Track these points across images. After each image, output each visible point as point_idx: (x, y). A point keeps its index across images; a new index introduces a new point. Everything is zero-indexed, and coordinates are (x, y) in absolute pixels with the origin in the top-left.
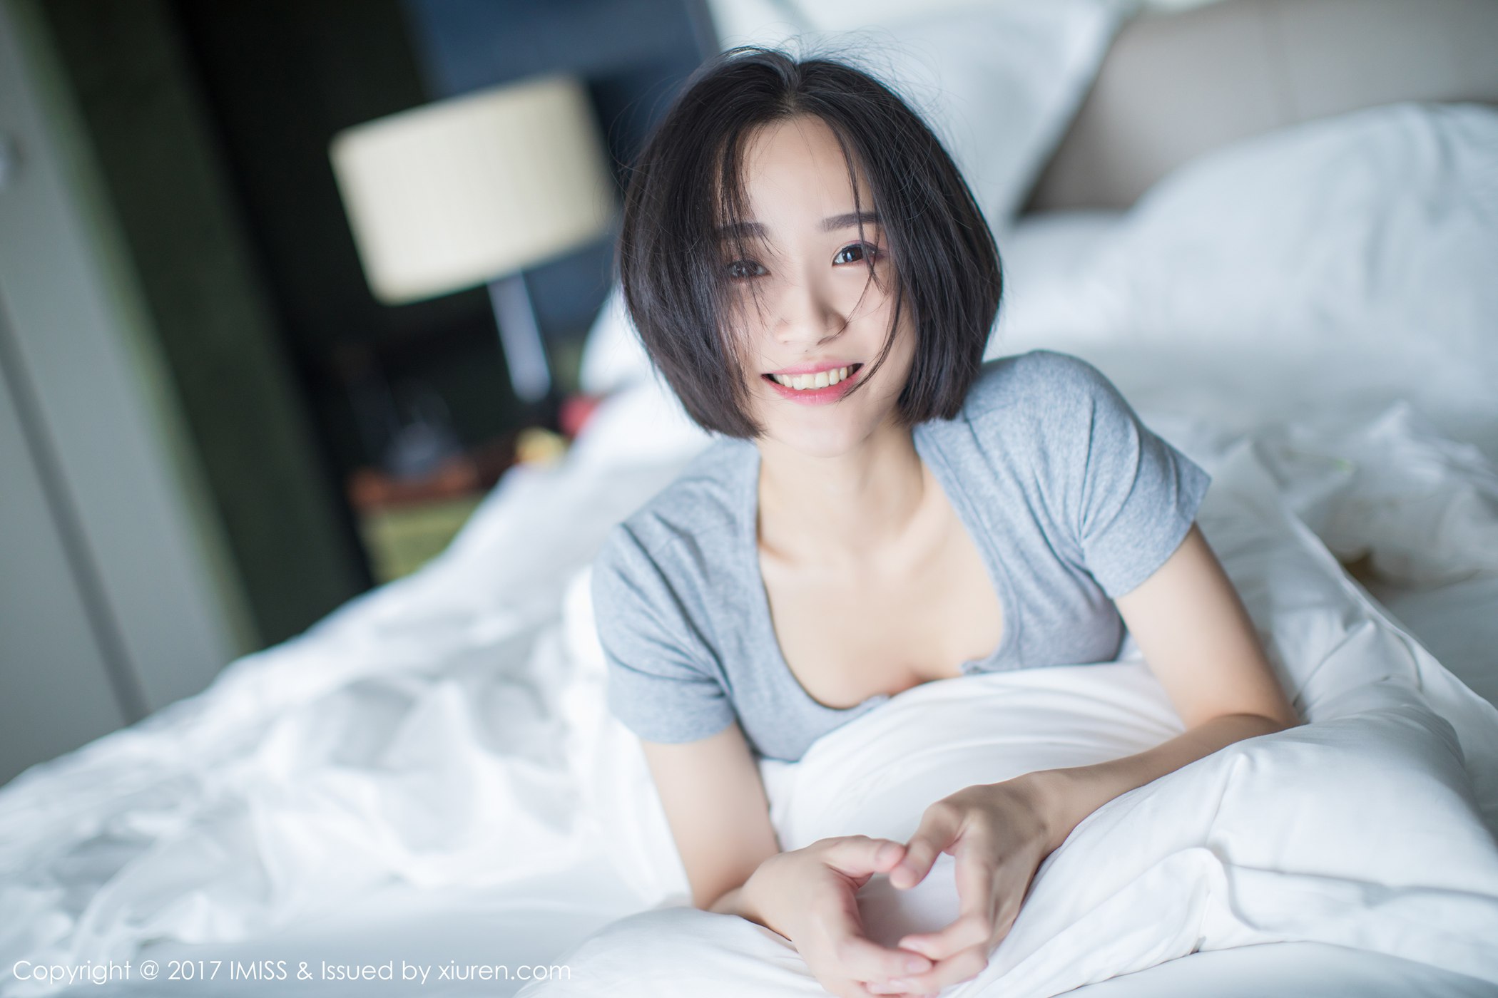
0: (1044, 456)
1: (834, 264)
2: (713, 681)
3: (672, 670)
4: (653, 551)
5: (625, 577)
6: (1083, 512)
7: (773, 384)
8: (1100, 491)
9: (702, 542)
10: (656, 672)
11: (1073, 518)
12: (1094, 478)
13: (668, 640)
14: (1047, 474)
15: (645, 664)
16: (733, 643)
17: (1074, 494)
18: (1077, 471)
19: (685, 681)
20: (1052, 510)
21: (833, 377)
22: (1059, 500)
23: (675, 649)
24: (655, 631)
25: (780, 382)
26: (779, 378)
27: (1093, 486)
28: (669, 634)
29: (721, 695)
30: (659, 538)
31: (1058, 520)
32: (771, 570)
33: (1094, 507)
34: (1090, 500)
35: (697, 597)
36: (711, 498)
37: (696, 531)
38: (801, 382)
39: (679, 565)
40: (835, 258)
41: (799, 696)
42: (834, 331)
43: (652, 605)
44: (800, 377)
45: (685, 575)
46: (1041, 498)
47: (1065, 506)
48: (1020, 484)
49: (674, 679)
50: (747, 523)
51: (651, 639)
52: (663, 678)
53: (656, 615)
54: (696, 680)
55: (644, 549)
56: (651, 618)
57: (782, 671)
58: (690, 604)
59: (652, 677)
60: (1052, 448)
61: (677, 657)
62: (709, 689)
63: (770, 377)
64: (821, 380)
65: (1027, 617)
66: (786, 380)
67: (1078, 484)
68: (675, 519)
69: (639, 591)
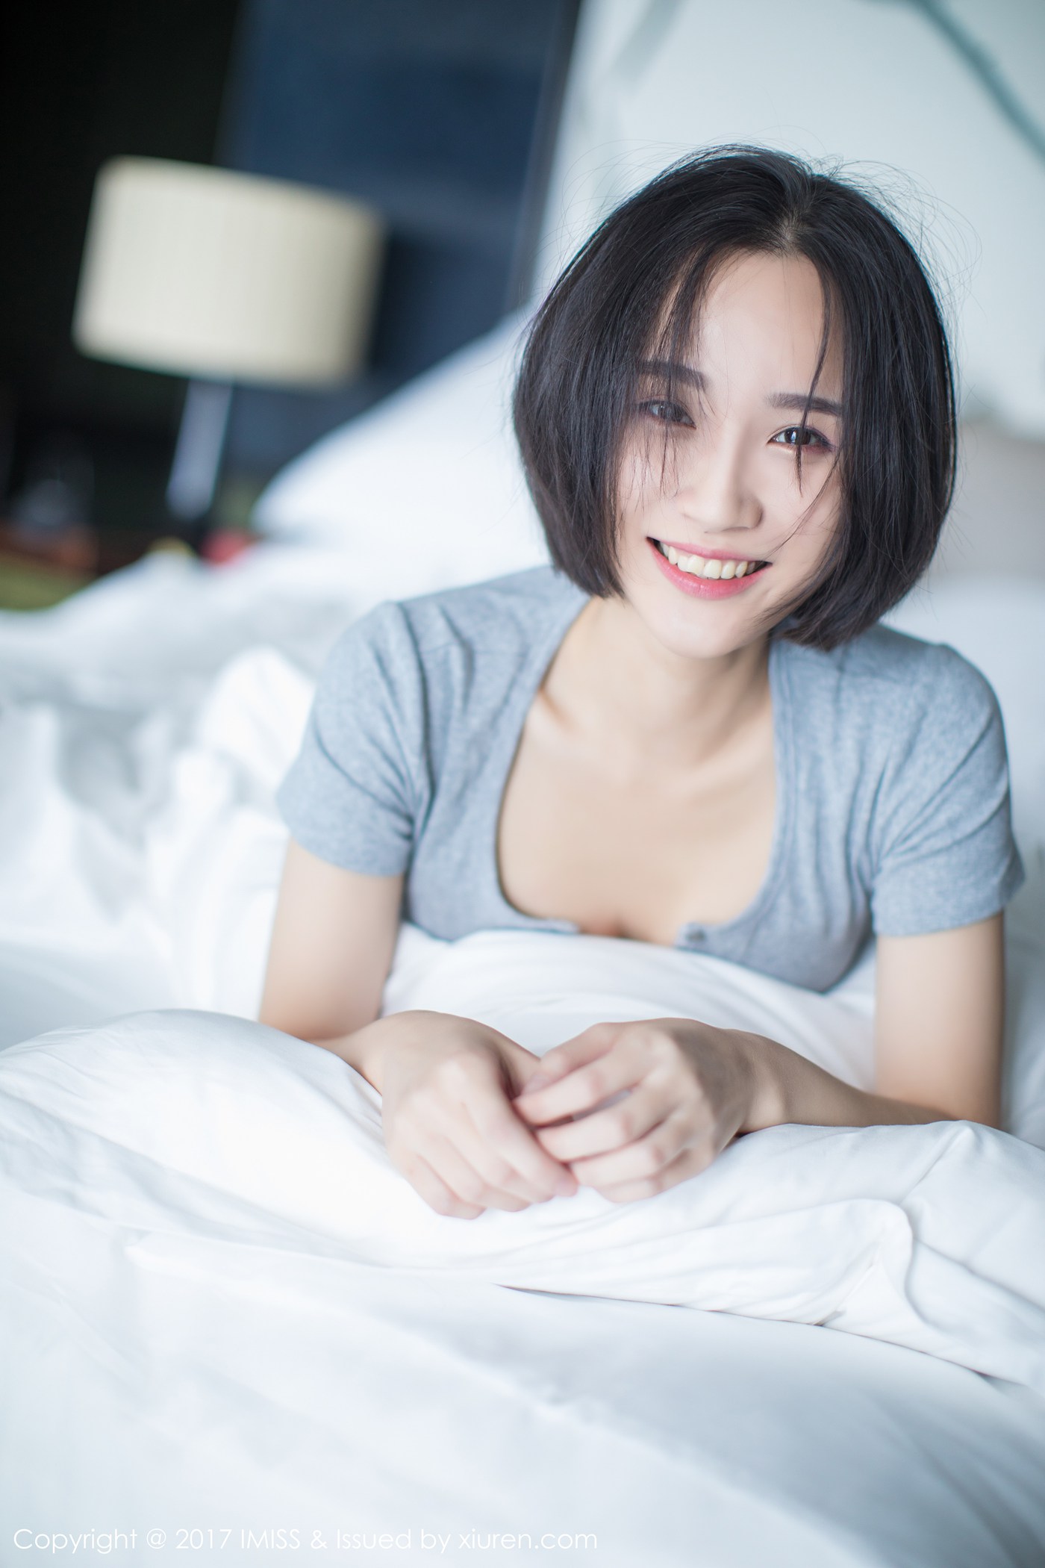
0: (909, 750)
1: (772, 441)
2: (410, 820)
3: (376, 786)
4: (425, 647)
5: (381, 662)
6: (910, 829)
7: (657, 553)
8: (942, 818)
9: (481, 661)
10: (359, 779)
11: (895, 830)
12: (945, 801)
13: (392, 751)
14: (899, 770)
15: (353, 765)
16: (457, 786)
17: (913, 805)
18: (930, 784)
19: (383, 805)
20: (880, 808)
21: (728, 570)
22: (893, 802)
23: (393, 765)
24: (384, 735)
25: (665, 553)
26: (665, 548)
27: (937, 810)
28: (399, 745)
29: (409, 837)
30: (436, 635)
31: (879, 822)
32: (539, 721)
33: (926, 831)
34: (926, 822)
35: (447, 719)
36: (511, 616)
37: (479, 647)
38: (690, 564)
39: (447, 673)
40: (777, 436)
41: (490, 876)
42: (748, 520)
43: (397, 705)
44: (689, 557)
45: (448, 688)
46: (877, 792)
47: (895, 812)
48: (862, 766)
49: (374, 796)
50: (538, 664)
51: (374, 741)
52: (363, 789)
53: (395, 719)
54: (395, 810)
55: (415, 642)
56: (388, 719)
57: (488, 840)
58: (436, 721)
59: (352, 782)
60: (920, 748)
61: (390, 775)
62: (403, 826)
63: (655, 544)
64: (712, 569)
65: (784, 902)
66: (672, 554)
67: (925, 798)
68: (464, 623)
69: (391, 684)
